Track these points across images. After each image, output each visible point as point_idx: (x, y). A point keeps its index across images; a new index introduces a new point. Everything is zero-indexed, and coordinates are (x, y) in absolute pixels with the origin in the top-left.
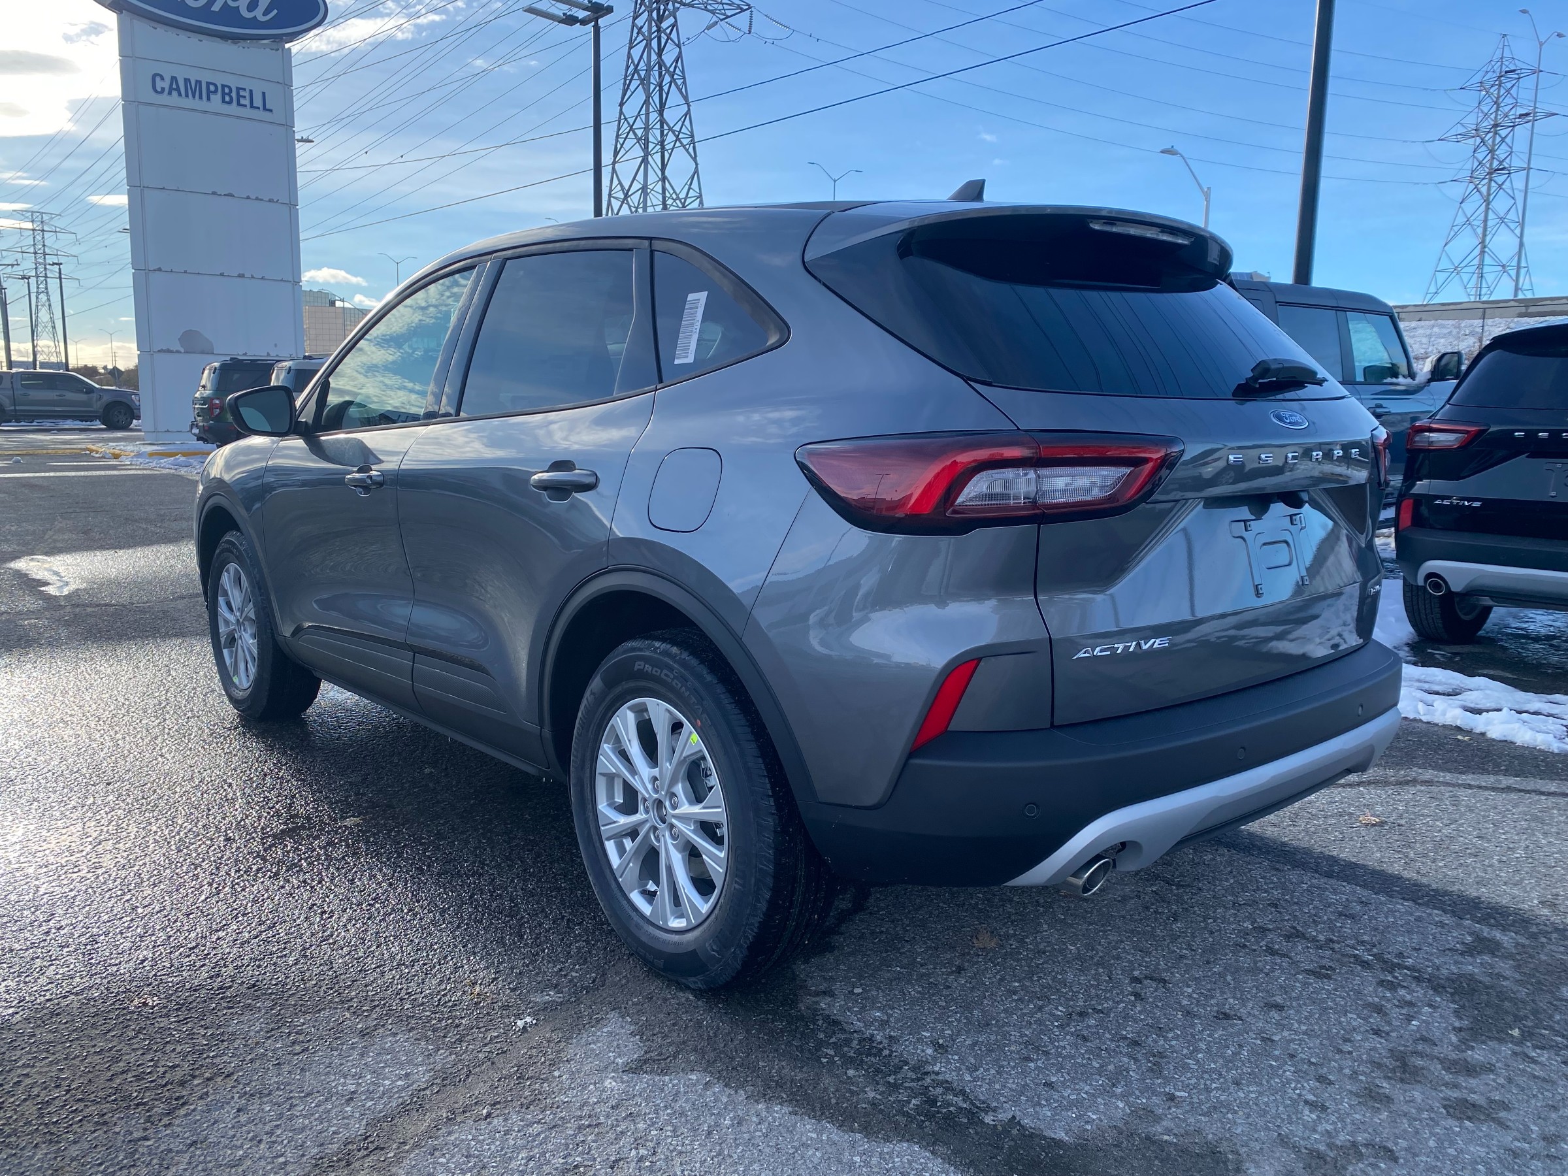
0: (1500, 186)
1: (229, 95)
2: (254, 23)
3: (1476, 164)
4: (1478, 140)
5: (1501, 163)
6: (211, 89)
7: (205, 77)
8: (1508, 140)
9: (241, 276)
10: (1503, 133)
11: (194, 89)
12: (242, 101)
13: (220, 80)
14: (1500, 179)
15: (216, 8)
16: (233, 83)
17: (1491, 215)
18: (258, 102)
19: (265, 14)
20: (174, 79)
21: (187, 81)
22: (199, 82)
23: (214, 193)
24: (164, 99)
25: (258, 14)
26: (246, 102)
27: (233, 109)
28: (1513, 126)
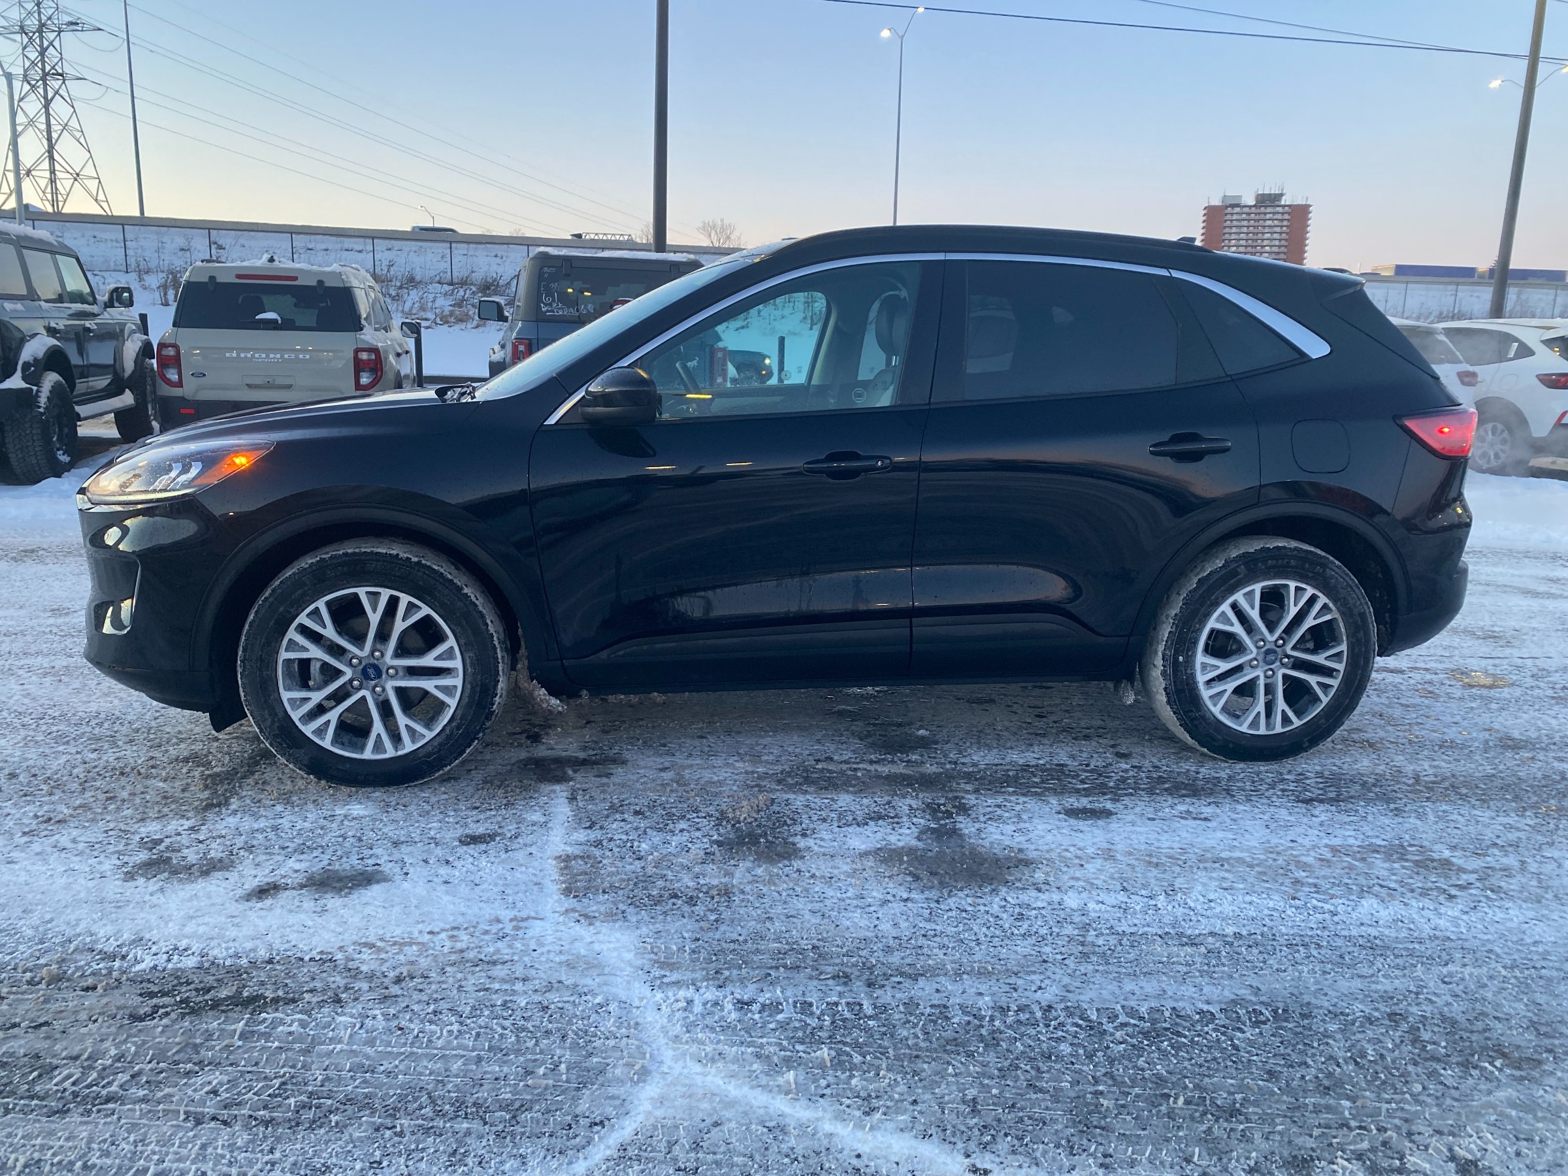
0: (57, 92)
3: (27, 64)
4: (26, 40)
5: (53, 68)
8: (56, 44)
10: (52, 36)
14: (56, 84)
17: (53, 121)
28: (60, 32)
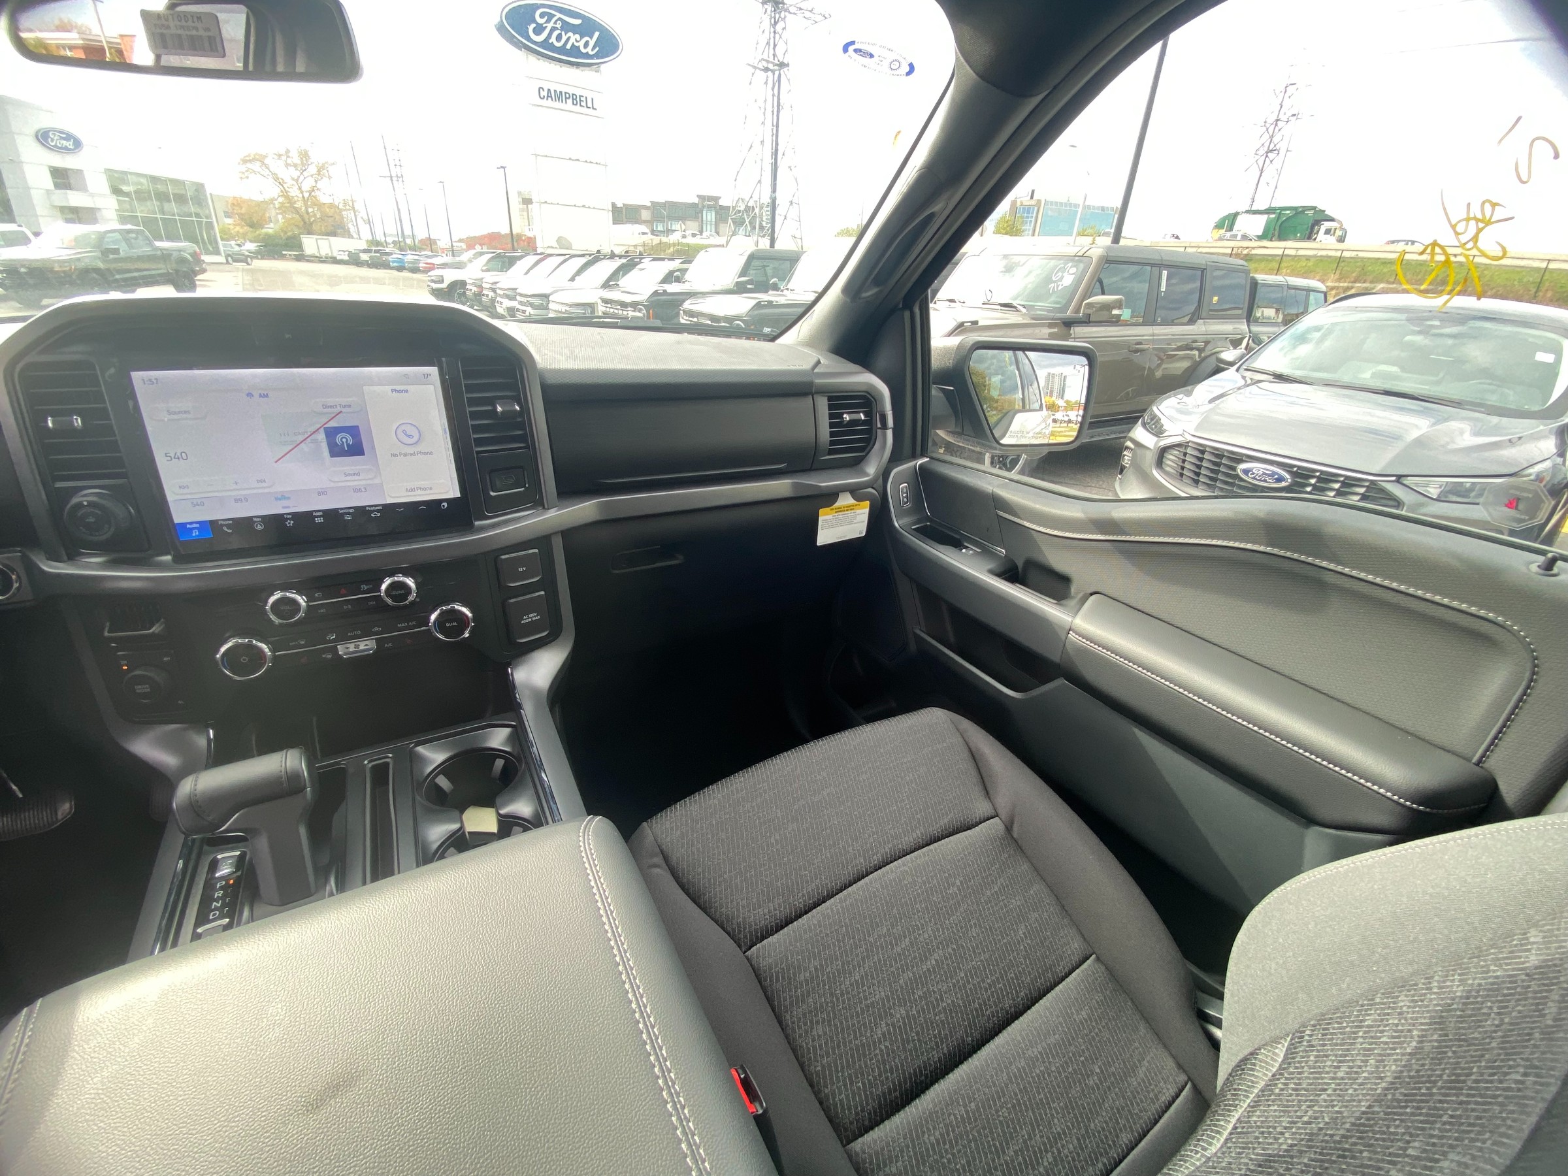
1: (577, 100)
2: (587, 56)
6: (568, 96)
7: (564, 89)
9: (584, 206)
11: (559, 96)
12: (583, 104)
13: (571, 91)
15: (568, 47)
16: (578, 92)
18: (590, 105)
19: (593, 49)
20: (549, 90)
21: (555, 91)
22: (561, 92)
23: (570, 159)
24: (545, 102)
25: (589, 50)
26: (584, 104)
27: (577, 108)
